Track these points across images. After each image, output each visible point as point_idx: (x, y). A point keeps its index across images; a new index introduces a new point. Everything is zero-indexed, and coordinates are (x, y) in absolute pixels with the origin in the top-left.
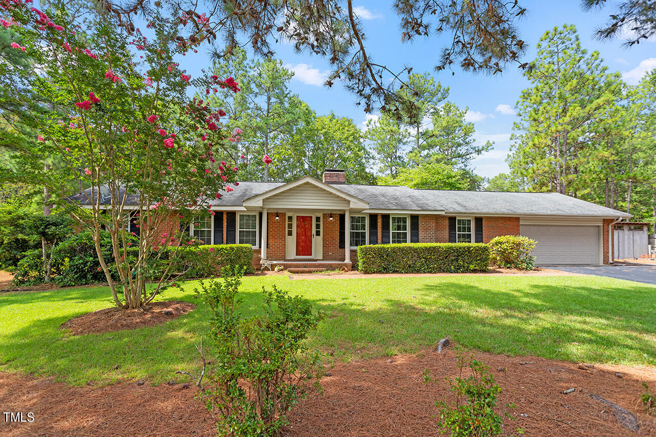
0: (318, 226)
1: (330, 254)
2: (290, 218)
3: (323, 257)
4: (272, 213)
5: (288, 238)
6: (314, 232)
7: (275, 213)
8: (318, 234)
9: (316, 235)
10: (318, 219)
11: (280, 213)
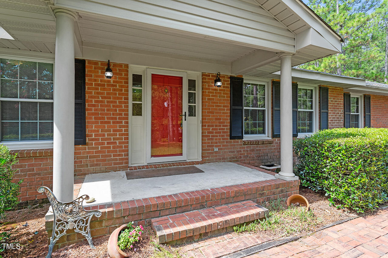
0: (192, 97)
1: (216, 149)
2: (138, 80)
3: (202, 157)
4: (96, 63)
5: (134, 121)
6: (185, 109)
7: (103, 63)
8: (192, 112)
9: (189, 115)
10: (192, 84)
11: (115, 65)
